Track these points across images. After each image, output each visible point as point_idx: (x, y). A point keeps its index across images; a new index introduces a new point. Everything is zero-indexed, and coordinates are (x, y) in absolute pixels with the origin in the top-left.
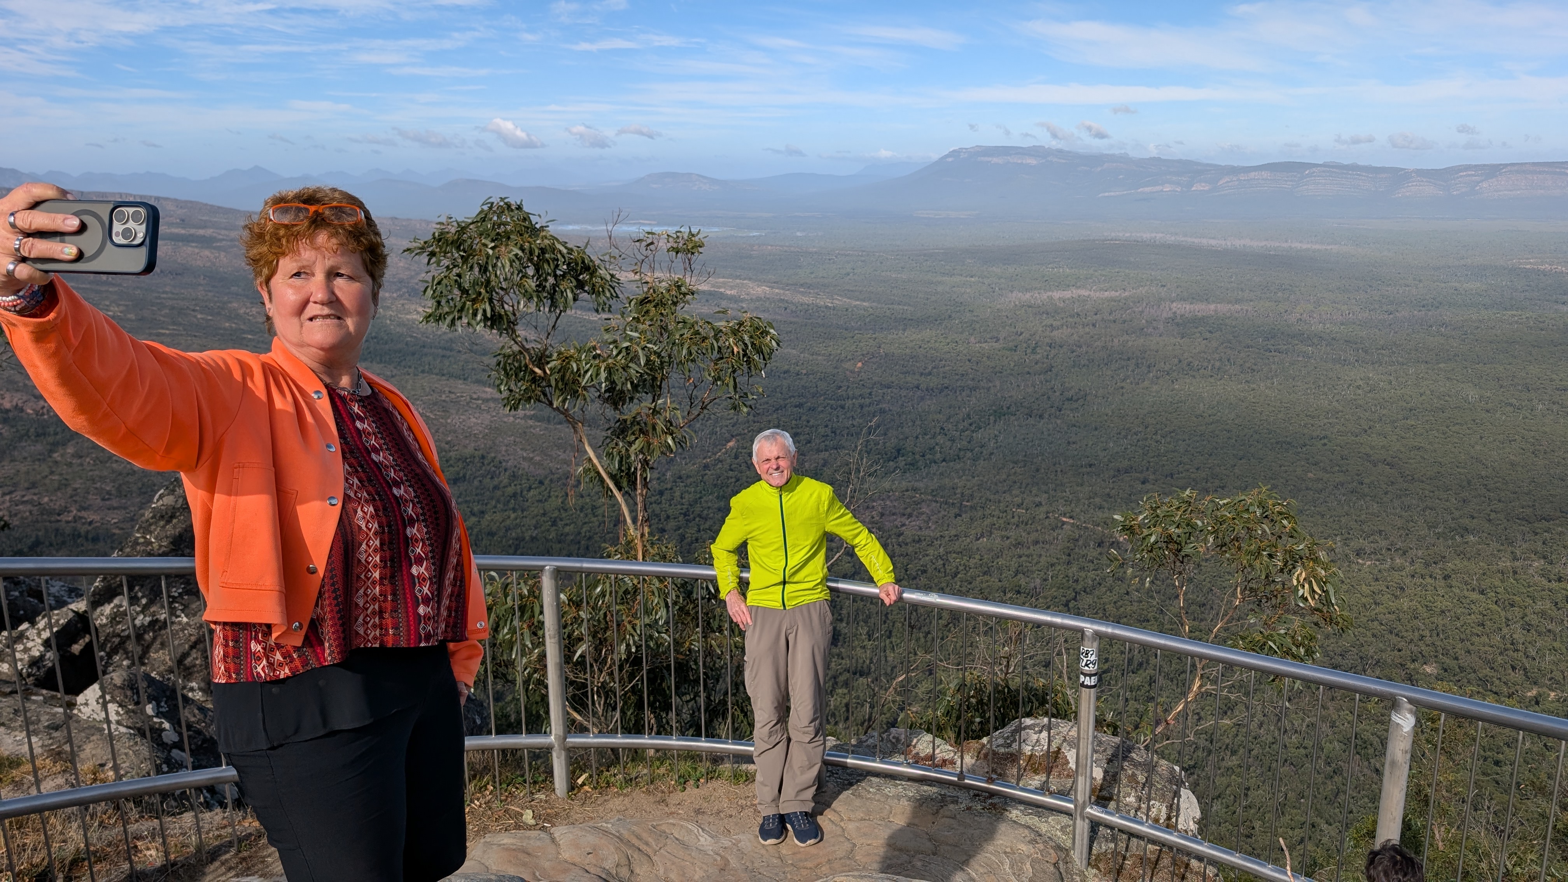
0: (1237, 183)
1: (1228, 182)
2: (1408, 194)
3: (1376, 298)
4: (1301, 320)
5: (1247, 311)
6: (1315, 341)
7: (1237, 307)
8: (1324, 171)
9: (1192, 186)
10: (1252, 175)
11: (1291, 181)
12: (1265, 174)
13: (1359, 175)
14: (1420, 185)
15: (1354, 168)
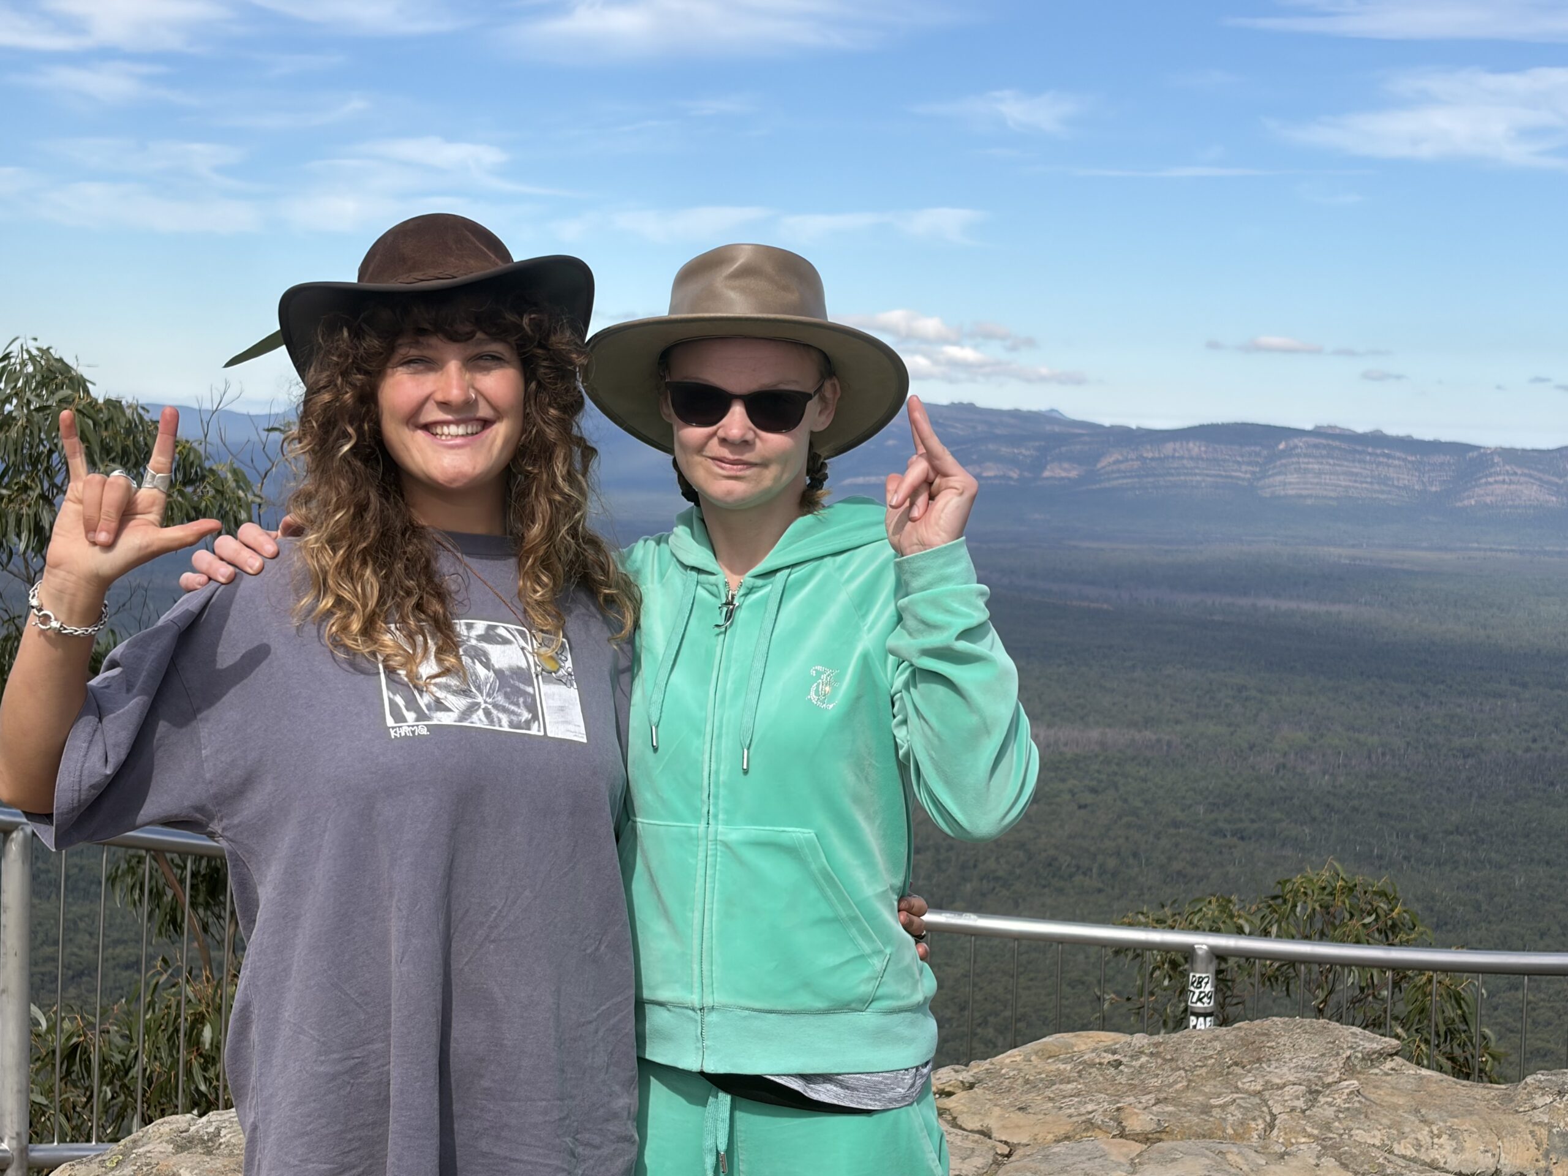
0: (1136, 464)
1: (1117, 462)
2: (1488, 500)
3: (1439, 721)
4: (1284, 766)
5: (1169, 744)
6: (1316, 812)
7: (1148, 734)
8: (1316, 446)
9: (1044, 468)
10: (1169, 448)
11: (1249, 464)
12: (1195, 448)
13: (1388, 456)
14: (1511, 482)
15: (1376, 440)
